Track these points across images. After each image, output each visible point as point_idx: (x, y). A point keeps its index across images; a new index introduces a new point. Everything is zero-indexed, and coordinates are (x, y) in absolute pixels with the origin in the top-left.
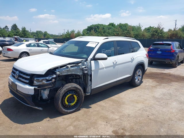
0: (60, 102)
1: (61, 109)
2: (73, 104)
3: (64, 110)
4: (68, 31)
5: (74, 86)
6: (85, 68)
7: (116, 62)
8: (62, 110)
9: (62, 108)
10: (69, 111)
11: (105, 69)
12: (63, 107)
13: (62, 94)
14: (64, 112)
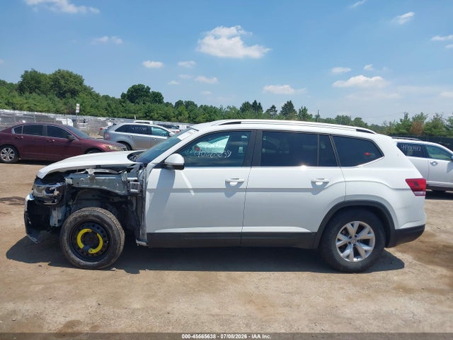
0: (65, 238)
1: (67, 252)
2: (94, 251)
3: (73, 256)
4: (406, 116)
5: (96, 214)
6: (135, 181)
7: (240, 183)
8: (69, 256)
9: (70, 251)
10: (83, 262)
11: (193, 193)
12: (72, 251)
13: (71, 223)
14: (73, 260)
